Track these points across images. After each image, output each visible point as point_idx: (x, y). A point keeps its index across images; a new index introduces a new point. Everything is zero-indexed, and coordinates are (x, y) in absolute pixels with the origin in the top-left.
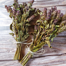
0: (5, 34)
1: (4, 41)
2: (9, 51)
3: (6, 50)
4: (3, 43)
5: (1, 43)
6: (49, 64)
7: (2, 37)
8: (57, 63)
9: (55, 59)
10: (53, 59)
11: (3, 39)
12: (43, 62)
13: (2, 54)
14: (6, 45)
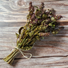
0: (7, 31)
1: (6, 39)
2: (11, 49)
3: (8, 49)
4: (5, 41)
5: (3, 41)
6: (53, 65)
7: (3, 34)
8: (62, 64)
9: (59, 60)
10: (58, 60)
11: (4, 36)
12: (46, 63)
13: (4, 52)
14: (7, 43)
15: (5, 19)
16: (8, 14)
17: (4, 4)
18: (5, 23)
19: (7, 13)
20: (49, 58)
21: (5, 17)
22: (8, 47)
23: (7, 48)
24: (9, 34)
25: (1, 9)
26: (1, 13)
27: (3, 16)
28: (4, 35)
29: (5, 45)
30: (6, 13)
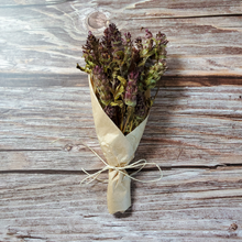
15: (52, 65)
16: (62, 51)
17: (51, 24)
18: (54, 75)
19: (59, 48)
20: (171, 172)
21: (54, 60)
22: (61, 140)
23: (58, 144)
24: (65, 106)
25: (41, 36)
26: (43, 49)
27: (47, 57)
28: (52, 108)
29: (55, 134)
30: (55, 47)
